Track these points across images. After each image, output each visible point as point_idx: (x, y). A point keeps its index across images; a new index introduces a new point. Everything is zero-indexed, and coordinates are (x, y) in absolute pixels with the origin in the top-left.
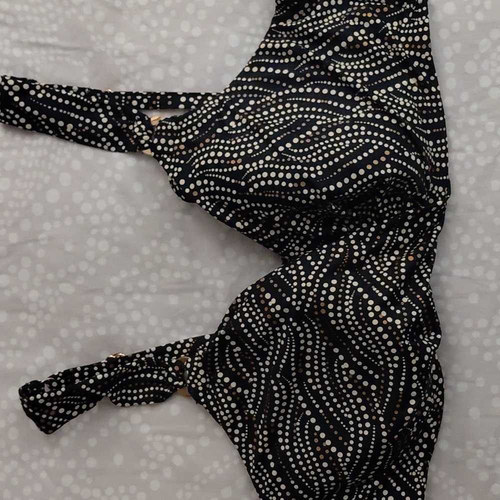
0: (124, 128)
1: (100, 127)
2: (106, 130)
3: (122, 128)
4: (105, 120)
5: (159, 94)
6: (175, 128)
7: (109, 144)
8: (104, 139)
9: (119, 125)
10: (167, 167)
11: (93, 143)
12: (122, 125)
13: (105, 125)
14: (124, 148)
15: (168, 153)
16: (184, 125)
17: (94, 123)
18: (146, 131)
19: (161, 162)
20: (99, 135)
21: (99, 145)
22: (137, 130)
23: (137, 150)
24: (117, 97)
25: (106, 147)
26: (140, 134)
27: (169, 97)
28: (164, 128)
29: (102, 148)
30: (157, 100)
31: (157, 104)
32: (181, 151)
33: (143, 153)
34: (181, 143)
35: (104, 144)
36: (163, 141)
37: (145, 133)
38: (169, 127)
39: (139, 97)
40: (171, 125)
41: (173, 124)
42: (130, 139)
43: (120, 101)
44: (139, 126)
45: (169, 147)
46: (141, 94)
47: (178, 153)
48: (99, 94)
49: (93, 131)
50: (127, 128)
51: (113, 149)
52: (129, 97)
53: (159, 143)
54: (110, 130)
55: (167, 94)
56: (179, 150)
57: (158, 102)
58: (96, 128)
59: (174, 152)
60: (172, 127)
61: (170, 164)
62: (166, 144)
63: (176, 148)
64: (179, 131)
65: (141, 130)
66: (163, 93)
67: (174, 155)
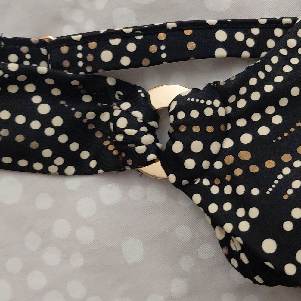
0: (89, 122)
1: (35, 125)
2: (49, 132)
3: (85, 121)
4: (44, 109)
5: (163, 28)
6: (222, 112)
7: (59, 161)
8: (47, 153)
9: (78, 115)
10: (213, 208)
11: (23, 163)
12: (84, 116)
13: (46, 121)
14: (93, 164)
15: (212, 174)
16: (242, 104)
17: (20, 120)
18: (145, 124)
19: (197, 198)
20: (34, 145)
21: (38, 166)
22: (122, 123)
23: (128, 168)
24: (65, 49)
25: (53, 169)
26: (131, 132)
27: (188, 32)
28: (195, 114)
29: (45, 172)
30: (159, 43)
31: (160, 52)
32: (245, 165)
33: (142, 174)
34: (238, 146)
35: (48, 162)
36: (197, 146)
37: (144, 129)
38: (209, 112)
39: (115, 42)
40: (212, 106)
41: (217, 103)
42: (106, 143)
43: (72, 56)
44: (126, 114)
45: (213, 158)
46: (119, 34)
47: (238, 172)
48: (24, 49)
49: (20, 138)
50: (97, 120)
51: (70, 170)
52: (93, 45)
53: (187, 152)
54: (59, 131)
55: (182, 26)
56: (238, 163)
57: (163, 48)
58: (25, 128)
59: (228, 169)
60: (215, 109)
61: (220, 199)
62: (206, 154)
63: (229, 160)
64: (231, 118)
65: (133, 123)
66: (171, 25)
67: (228, 178)
